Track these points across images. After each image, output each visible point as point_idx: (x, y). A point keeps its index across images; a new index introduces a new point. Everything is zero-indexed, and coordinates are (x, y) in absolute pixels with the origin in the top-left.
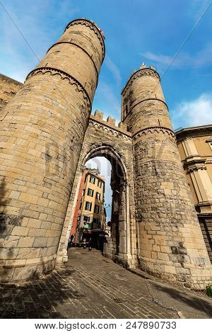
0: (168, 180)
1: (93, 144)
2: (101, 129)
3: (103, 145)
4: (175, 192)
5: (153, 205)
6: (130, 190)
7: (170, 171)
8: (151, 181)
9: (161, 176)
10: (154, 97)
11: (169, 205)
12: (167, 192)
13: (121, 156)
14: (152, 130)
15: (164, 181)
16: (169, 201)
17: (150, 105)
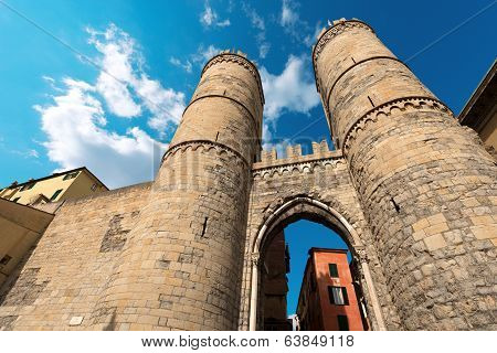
0: (427, 213)
1: (266, 209)
2: (276, 175)
3: (287, 200)
4: (456, 236)
5: (414, 290)
6: (371, 269)
7: (425, 188)
8: (392, 230)
9: (408, 211)
10: (352, 63)
11: (449, 275)
12: (434, 243)
13: (328, 204)
14: (362, 124)
15: (418, 218)
16: (445, 264)
17: (346, 83)
